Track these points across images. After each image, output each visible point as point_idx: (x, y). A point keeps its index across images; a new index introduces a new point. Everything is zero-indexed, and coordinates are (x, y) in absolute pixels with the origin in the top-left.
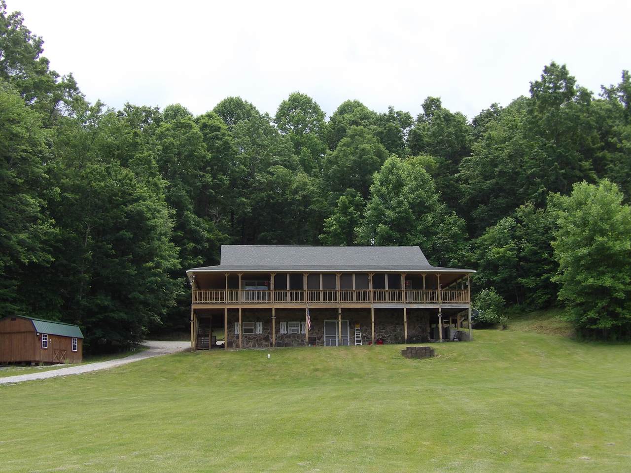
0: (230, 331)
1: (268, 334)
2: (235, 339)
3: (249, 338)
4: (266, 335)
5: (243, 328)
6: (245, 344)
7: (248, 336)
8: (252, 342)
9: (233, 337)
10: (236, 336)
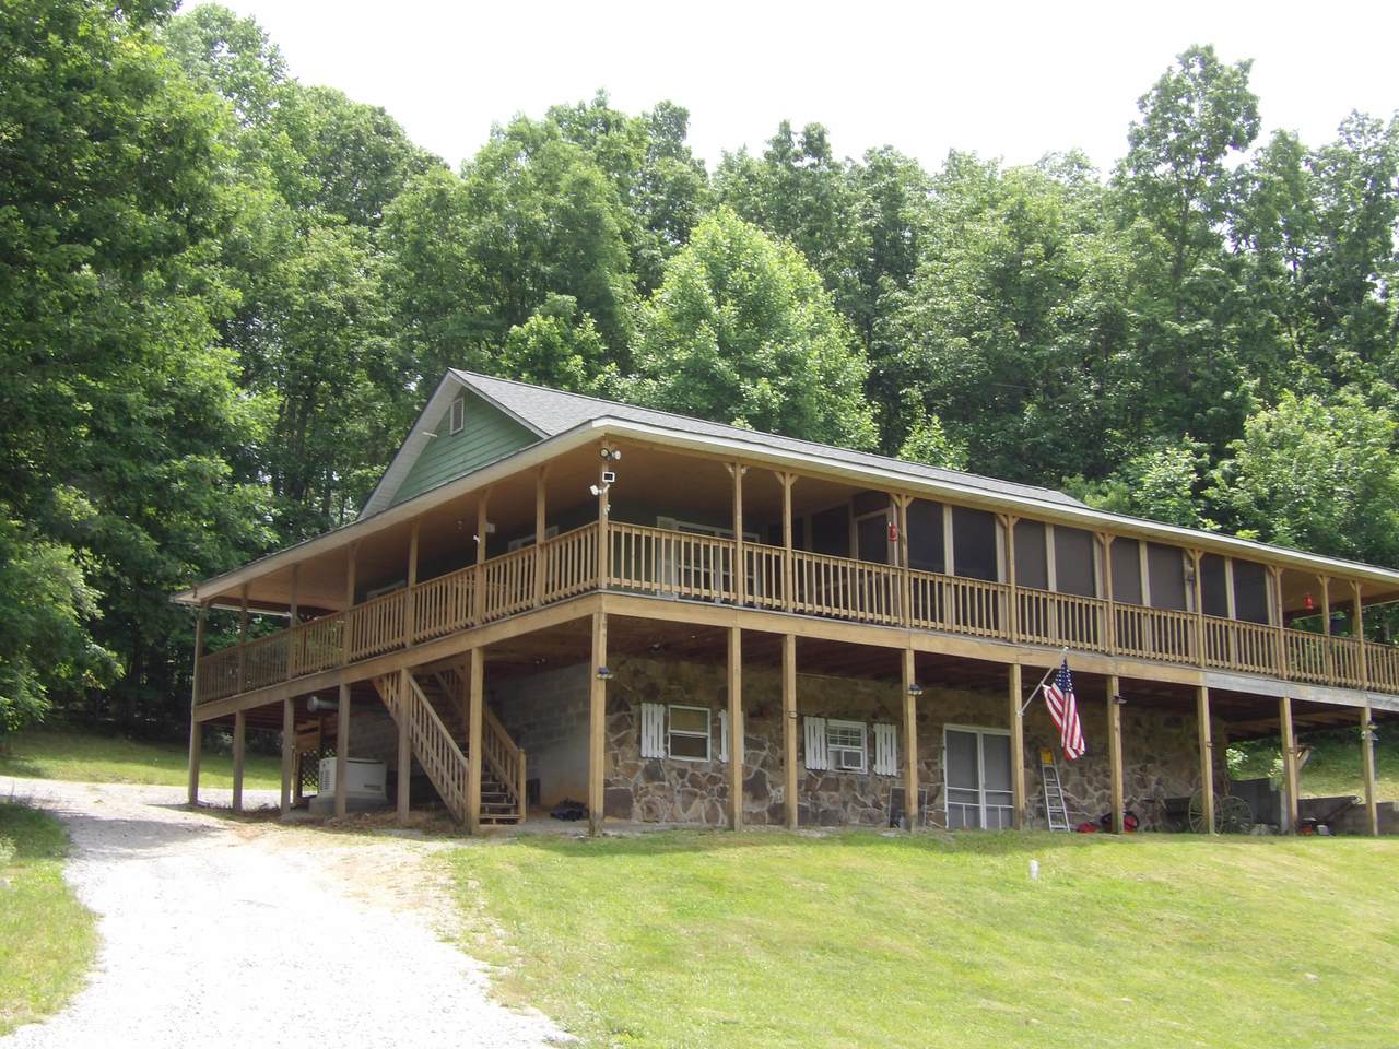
0: (620, 743)
1: (763, 766)
2: (642, 784)
3: (694, 782)
4: (756, 768)
5: (670, 730)
6: (679, 806)
7: (690, 771)
8: (703, 797)
9: (633, 769)
10: (642, 764)
